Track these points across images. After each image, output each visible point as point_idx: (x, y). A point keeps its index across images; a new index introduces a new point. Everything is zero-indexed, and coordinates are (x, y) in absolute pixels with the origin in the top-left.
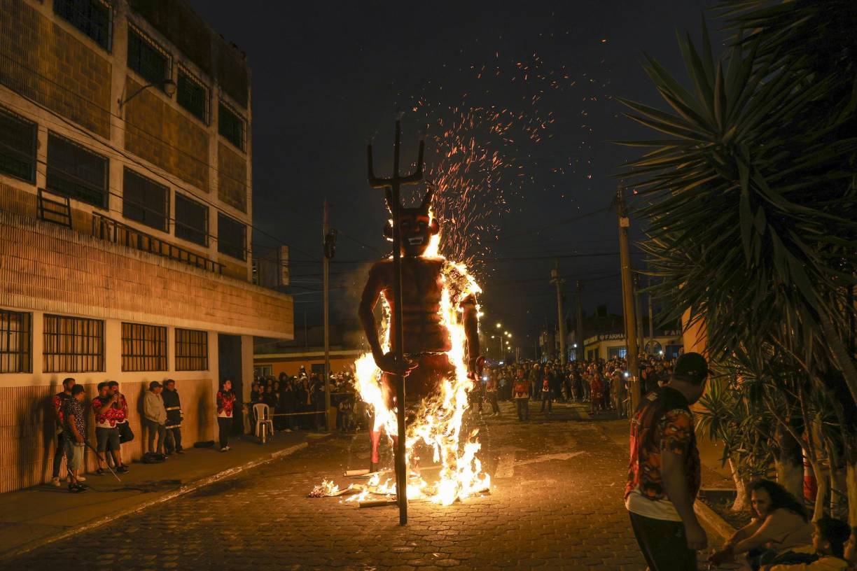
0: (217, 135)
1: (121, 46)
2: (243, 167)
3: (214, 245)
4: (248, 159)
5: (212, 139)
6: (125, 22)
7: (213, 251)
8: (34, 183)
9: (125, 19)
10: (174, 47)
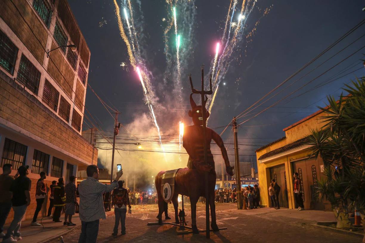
0: (77, 76)
1: (52, 28)
2: (83, 92)
3: (70, 122)
4: (85, 88)
5: (75, 77)
6: (55, 19)
7: (70, 124)
8: (13, 75)
9: (56, 18)
10: (69, 35)
